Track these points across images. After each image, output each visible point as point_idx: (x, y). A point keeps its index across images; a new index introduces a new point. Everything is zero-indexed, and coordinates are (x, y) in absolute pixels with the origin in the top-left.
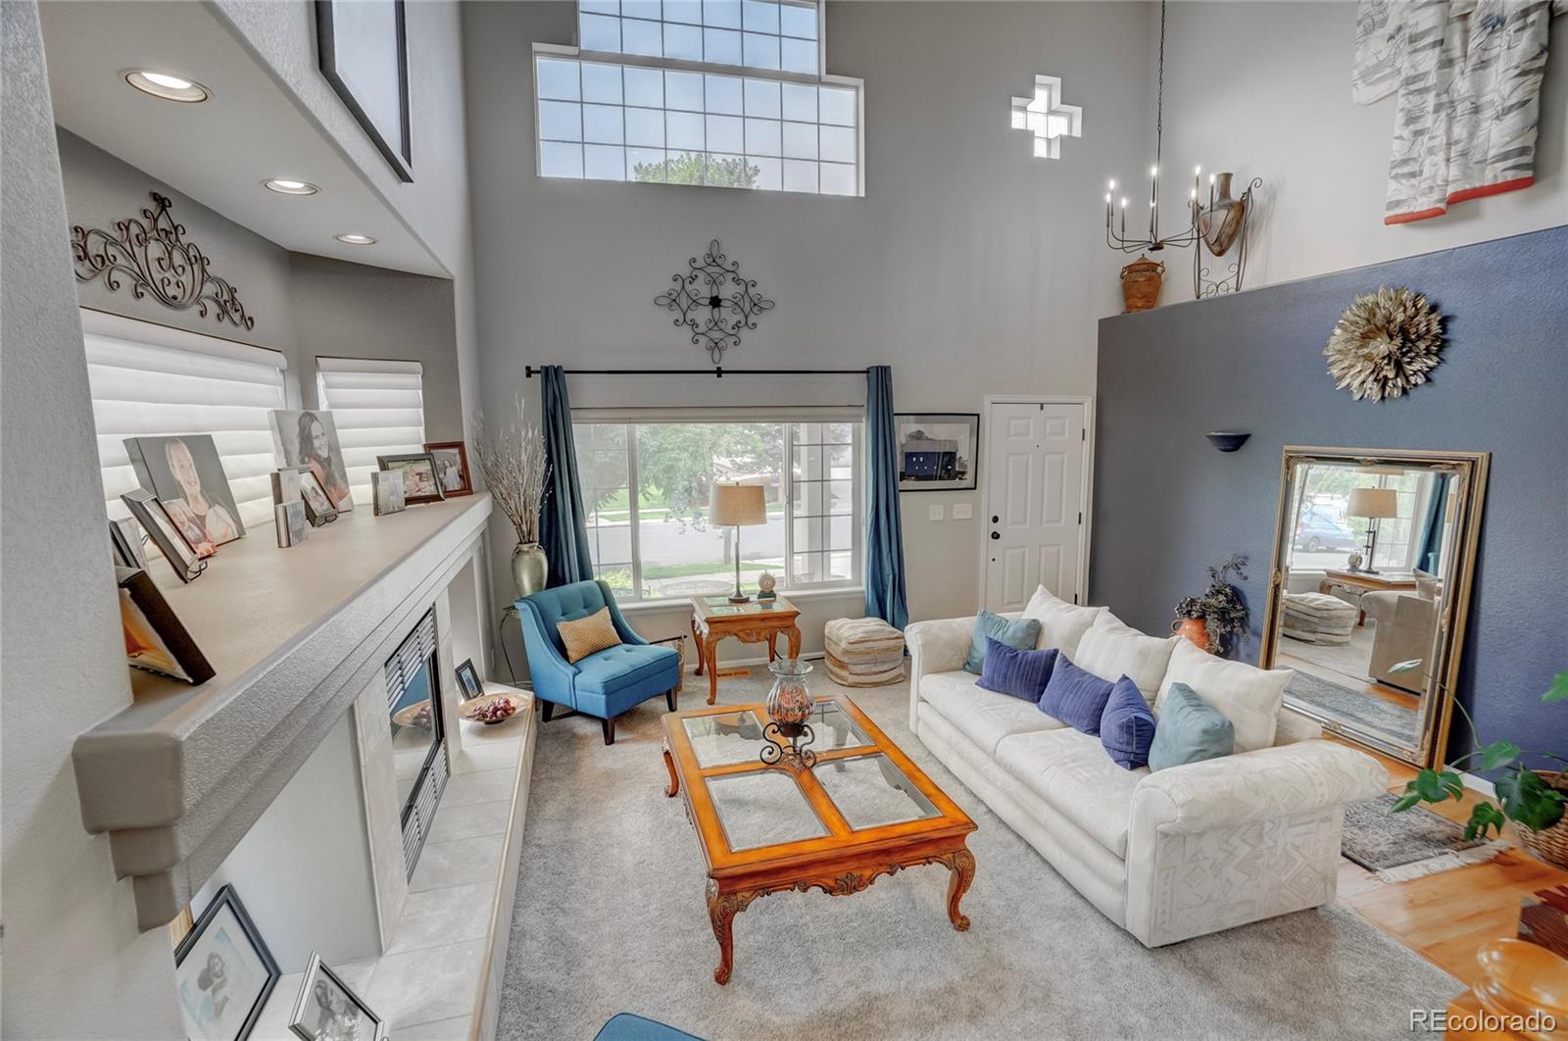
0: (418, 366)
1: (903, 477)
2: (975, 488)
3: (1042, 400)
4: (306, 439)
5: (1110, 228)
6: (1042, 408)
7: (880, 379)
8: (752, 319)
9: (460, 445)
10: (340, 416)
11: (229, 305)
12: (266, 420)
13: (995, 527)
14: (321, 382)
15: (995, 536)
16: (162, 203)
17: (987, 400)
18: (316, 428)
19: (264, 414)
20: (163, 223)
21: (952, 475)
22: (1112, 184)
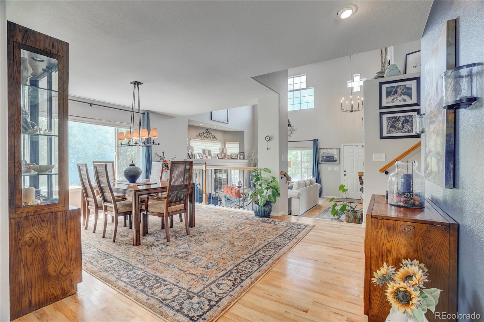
0: (239, 143)
1: (322, 161)
2: (339, 164)
3: (357, 144)
4: (223, 151)
5: (342, 107)
6: (357, 146)
7: (315, 142)
8: (293, 132)
9: (244, 153)
10: (228, 149)
11: (214, 137)
12: (219, 149)
13: (345, 173)
14: (226, 144)
15: (345, 175)
16: (207, 130)
17: (342, 145)
18: (224, 150)
19: (218, 148)
20: (207, 131)
21: (334, 161)
22: (343, 99)
